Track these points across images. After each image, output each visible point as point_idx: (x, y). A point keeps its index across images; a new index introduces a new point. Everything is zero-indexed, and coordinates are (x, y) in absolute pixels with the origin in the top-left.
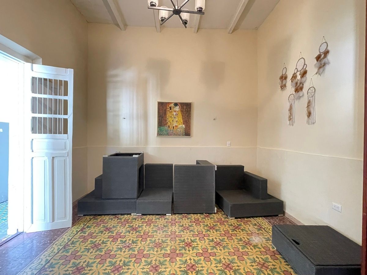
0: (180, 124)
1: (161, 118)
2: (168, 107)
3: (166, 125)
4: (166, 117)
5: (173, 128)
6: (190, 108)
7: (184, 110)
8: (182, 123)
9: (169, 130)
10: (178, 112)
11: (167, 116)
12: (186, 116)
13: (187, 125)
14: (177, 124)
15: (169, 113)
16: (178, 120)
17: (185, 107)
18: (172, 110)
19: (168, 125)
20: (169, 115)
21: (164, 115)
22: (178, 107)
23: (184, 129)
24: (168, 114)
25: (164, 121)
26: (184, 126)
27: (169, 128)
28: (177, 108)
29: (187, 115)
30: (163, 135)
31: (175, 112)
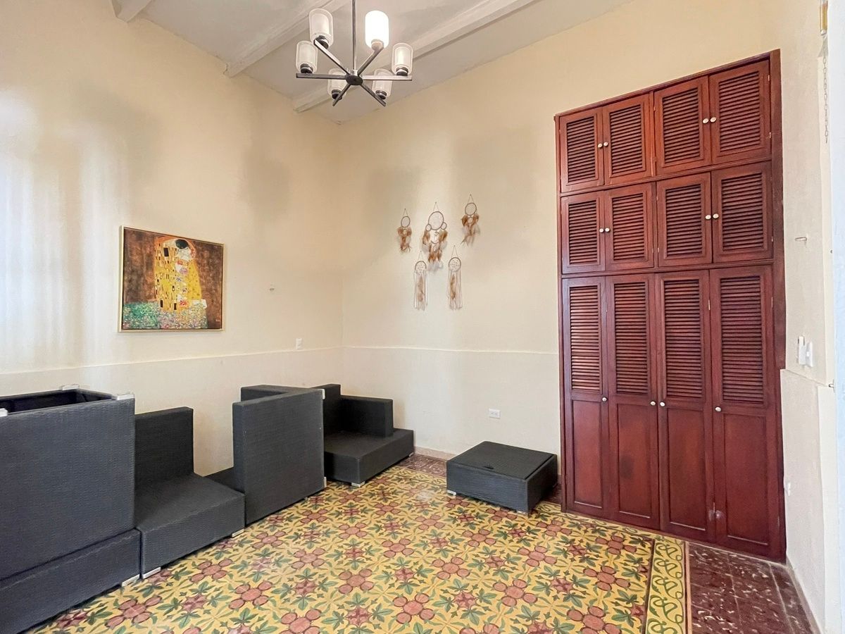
0: (193, 298)
1: (135, 277)
2: (158, 248)
3: (154, 300)
4: (152, 276)
5: (175, 309)
6: (220, 258)
7: (205, 262)
8: (198, 295)
9: (162, 312)
10: (188, 263)
11: (156, 272)
12: (208, 278)
13: (213, 301)
14: (185, 298)
15: (161, 265)
16: (189, 285)
17: (206, 254)
18: (171, 257)
19: (159, 300)
20: (163, 271)
21: (145, 269)
22: (187, 251)
23: (205, 312)
24: (159, 268)
25: (146, 286)
26: (204, 302)
27: (162, 306)
28: (187, 254)
29: (211, 275)
30: (143, 326)
31: (180, 263)
